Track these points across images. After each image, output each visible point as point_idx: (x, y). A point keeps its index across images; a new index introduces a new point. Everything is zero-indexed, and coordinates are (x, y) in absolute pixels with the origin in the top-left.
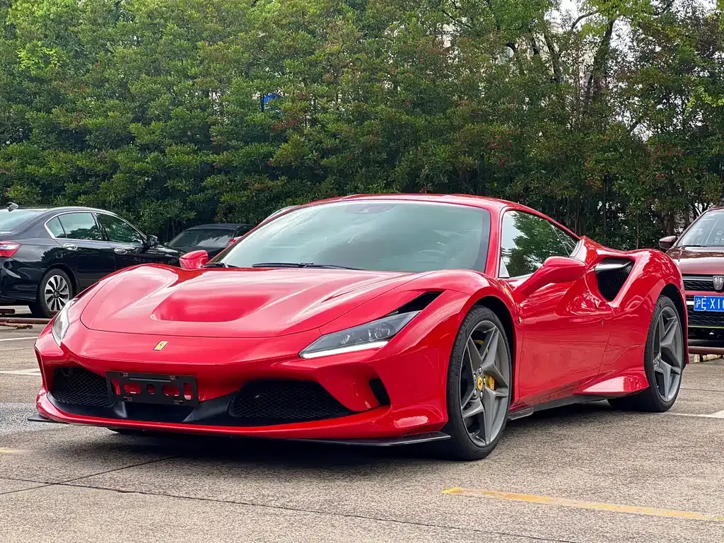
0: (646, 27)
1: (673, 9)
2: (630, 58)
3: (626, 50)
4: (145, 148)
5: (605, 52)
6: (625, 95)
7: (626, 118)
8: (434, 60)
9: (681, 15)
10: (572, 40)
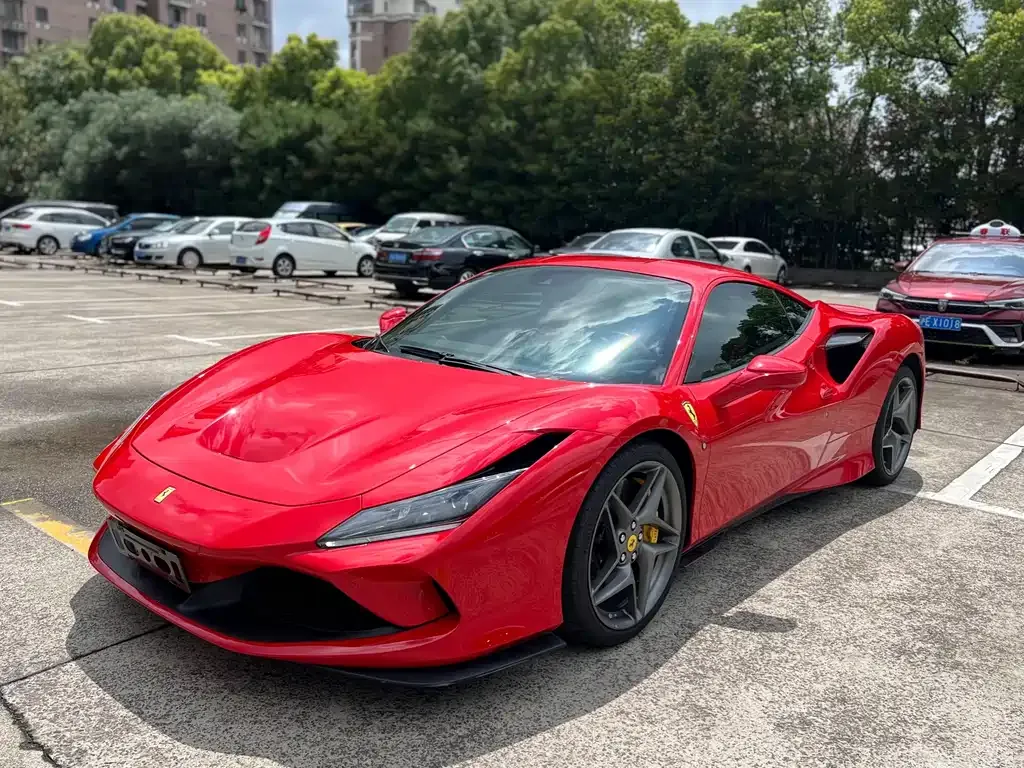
0: (897, 102)
1: (918, 91)
2: (884, 124)
3: (881, 119)
4: (561, 184)
5: (866, 121)
6: (877, 150)
7: (877, 165)
8: (748, 127)
9: (924, 94)
10: (844, 112)
